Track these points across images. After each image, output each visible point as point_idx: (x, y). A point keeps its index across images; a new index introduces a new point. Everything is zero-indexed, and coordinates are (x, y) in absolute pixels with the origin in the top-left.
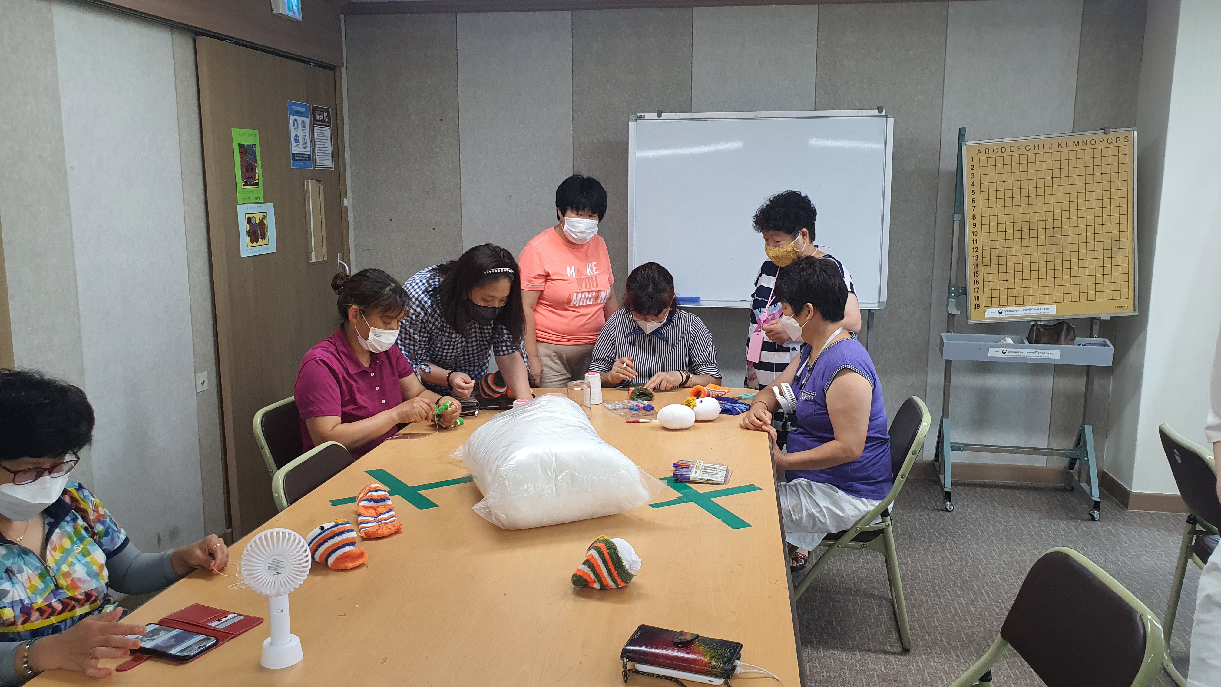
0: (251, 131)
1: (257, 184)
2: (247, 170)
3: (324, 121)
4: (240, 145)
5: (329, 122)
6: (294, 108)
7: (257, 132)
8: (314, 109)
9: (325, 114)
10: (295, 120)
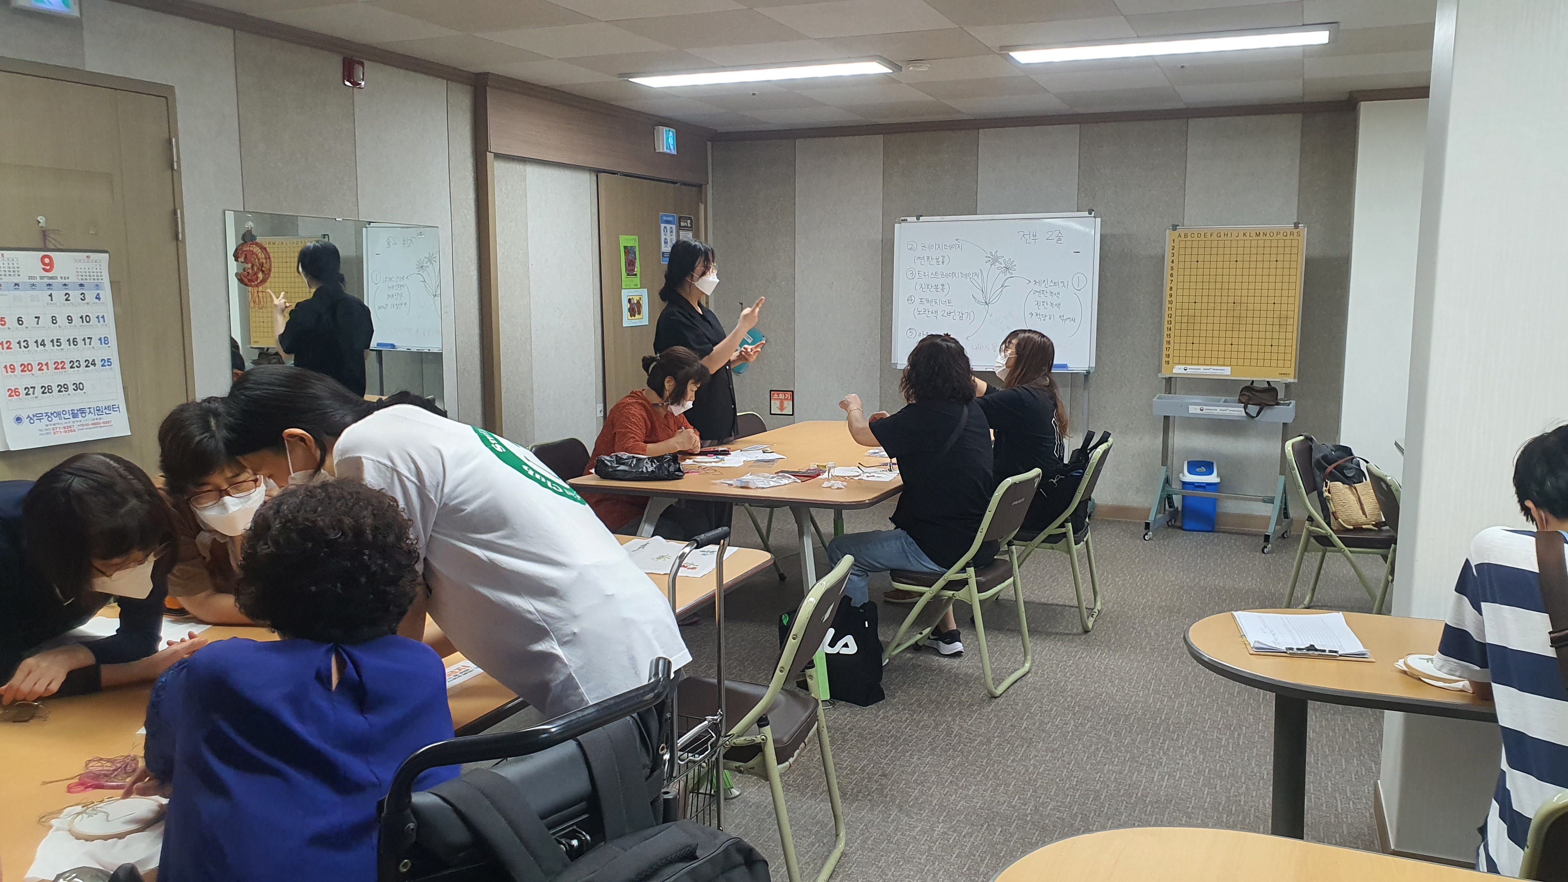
0: (632, 237)
1: (636, 275)
2: (629, 265)
3: (687, 227)
4: (625, 247)
5: (691, 227)
6: (665, 218)
7: (637, 237)
8: (680, 218)
9: (689, 221)
10: (665, 227)
